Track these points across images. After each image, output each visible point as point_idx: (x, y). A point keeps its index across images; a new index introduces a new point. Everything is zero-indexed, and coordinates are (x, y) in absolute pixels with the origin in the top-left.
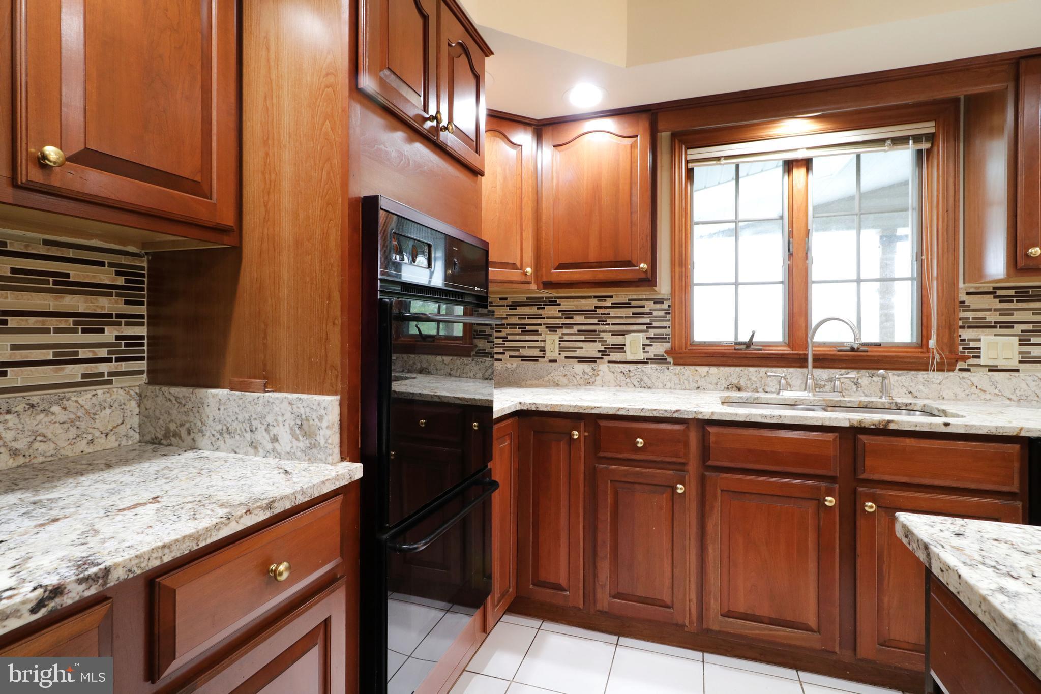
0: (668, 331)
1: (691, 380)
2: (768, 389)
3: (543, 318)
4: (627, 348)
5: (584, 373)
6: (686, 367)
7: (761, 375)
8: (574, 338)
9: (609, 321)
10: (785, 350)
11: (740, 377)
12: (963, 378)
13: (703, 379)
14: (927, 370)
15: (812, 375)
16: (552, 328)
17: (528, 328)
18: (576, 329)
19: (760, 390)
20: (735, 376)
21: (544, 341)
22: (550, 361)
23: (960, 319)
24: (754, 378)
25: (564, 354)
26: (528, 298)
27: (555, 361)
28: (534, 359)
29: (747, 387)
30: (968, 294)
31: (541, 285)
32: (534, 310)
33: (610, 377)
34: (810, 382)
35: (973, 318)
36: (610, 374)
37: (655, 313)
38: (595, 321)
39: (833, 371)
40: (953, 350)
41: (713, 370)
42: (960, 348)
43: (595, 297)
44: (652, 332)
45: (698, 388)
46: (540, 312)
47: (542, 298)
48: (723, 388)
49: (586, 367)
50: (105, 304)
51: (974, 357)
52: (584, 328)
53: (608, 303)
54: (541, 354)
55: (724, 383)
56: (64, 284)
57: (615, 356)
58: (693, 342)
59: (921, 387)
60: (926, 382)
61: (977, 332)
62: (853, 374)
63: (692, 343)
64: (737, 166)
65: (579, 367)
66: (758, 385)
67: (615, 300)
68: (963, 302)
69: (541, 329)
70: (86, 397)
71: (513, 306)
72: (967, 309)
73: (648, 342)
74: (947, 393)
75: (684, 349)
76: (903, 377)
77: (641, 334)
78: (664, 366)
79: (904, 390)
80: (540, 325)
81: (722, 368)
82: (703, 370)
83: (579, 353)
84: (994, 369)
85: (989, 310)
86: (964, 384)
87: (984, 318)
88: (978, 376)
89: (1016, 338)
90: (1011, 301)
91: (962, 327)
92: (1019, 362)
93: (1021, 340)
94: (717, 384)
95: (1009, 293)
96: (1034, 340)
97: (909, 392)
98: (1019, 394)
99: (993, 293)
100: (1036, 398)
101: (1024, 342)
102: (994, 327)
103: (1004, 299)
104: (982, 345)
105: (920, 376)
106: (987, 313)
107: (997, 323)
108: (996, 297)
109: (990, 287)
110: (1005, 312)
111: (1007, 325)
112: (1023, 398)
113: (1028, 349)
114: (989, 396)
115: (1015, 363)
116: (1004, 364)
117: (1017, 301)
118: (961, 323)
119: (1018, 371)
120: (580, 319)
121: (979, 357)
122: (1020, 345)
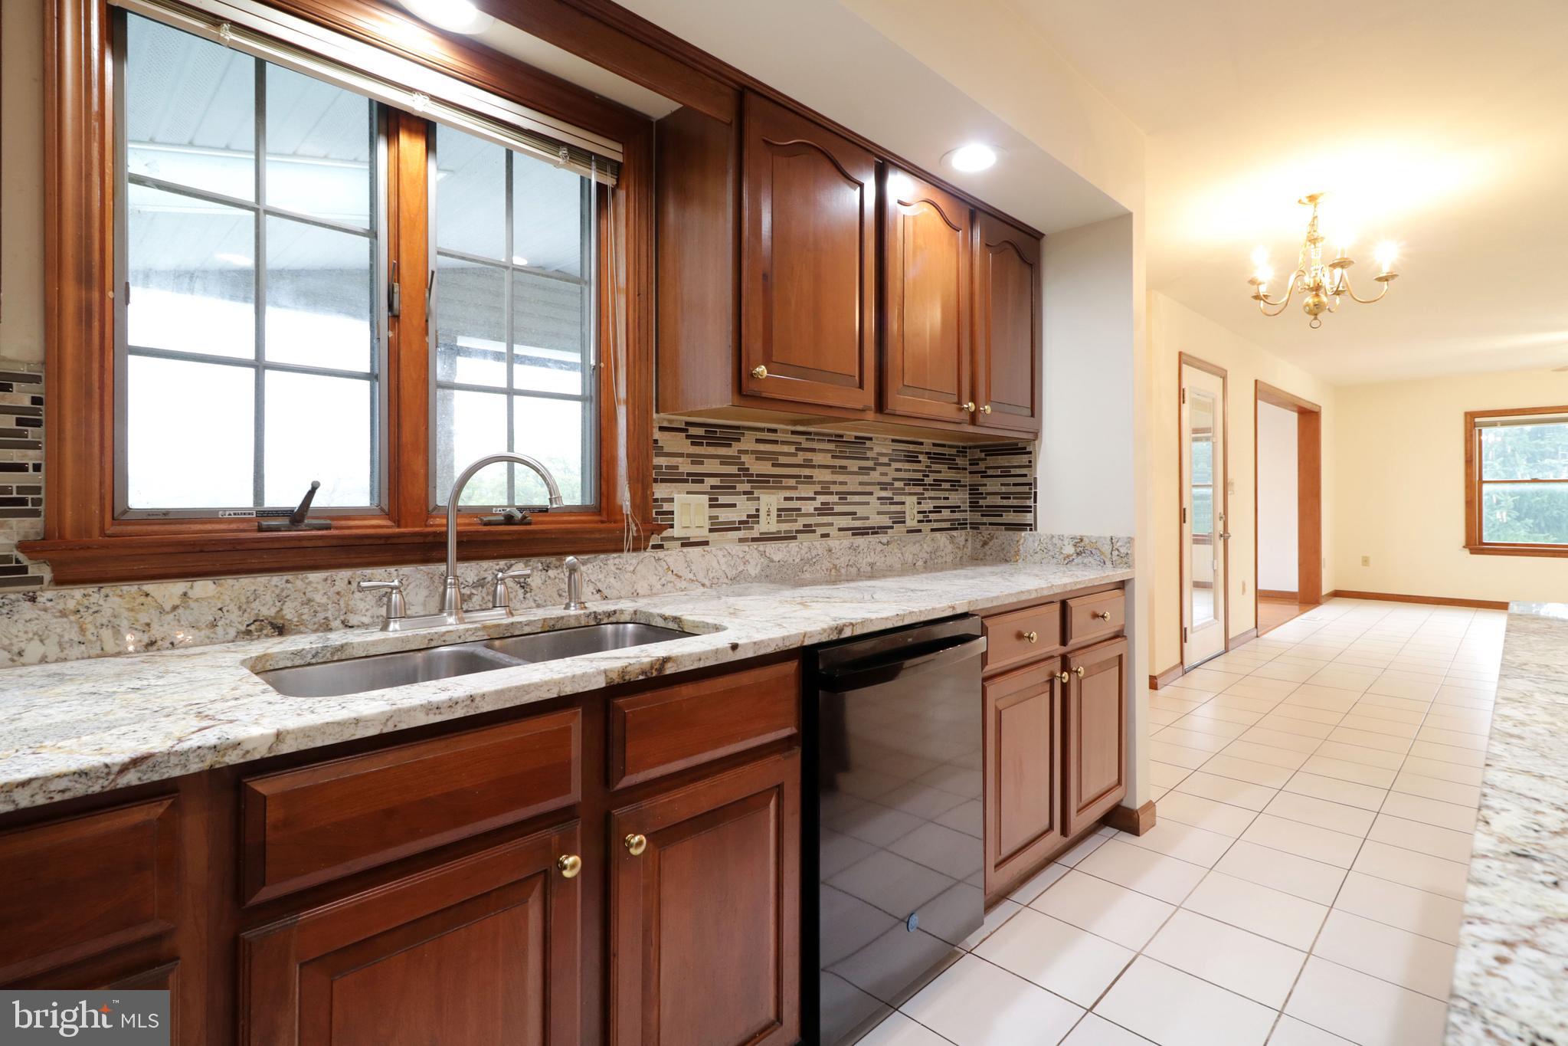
1: (125, 624)
2: (353, 620)
6: (107, 589)
7: (337, 588)
10: (383, 526)
11: (282, 599)
12: (659, 559)
13: (171, 616)
14: (620, 550)
15: (456, 577)
19: (336, 624)
20: (269, 598)
23: (654, 468)
24: (319, 598)
29: (302, 623)
30: (662, 429)
34: (451, 592)
35: (667, 467)
39: (485, 564)
40: (647, 516)
41: (203, 587)
42: (654, 513)
45: (152, 643)
48: (232, 632)
51: (668, 526)
55: (236, 620)
58: (127, 510)
59: (612, 580)
60: (618, 571)
61: (670, 488)
62: (519, 569)
63: (124, 516)
66: (329, 615)
68: (656, 441)
72: (661, 452)
74: (642, 587)
75: (96, 531)
76: (590, 566)
78: (15, 592)
84: (686, 543)
85: (681, 455)
86: (659, 568)
87: (677, 467)
88: (674, 556)
89: (706, 497)
90: (701, 444)
91: (656, 481)
92: (711, 530)
93: (711, 500)
94: (213, 625)
95: (700, 431)
96: (722, 500)
97: (599, 591)
98: (711, 575)
99: (686, 430)
100: (726, 581)
101: (714, 504)
102: (686, 481)
103: (696, 441)
104: (675, 507)
105: (611, 562)
106: (680, 460)
107: (689, 474)
108: (688, 437)
109: (682, 421)
110: (697, 459)
111: (698, 478)
112: (715, 581)
113: (716, 512)
114: (683, 584)
115: (705, 532)
116: (695, 534)
117: (707, 444)
118: (654, 474)
119: (710, 543)
121: (672, 526)
122: (710, 506)
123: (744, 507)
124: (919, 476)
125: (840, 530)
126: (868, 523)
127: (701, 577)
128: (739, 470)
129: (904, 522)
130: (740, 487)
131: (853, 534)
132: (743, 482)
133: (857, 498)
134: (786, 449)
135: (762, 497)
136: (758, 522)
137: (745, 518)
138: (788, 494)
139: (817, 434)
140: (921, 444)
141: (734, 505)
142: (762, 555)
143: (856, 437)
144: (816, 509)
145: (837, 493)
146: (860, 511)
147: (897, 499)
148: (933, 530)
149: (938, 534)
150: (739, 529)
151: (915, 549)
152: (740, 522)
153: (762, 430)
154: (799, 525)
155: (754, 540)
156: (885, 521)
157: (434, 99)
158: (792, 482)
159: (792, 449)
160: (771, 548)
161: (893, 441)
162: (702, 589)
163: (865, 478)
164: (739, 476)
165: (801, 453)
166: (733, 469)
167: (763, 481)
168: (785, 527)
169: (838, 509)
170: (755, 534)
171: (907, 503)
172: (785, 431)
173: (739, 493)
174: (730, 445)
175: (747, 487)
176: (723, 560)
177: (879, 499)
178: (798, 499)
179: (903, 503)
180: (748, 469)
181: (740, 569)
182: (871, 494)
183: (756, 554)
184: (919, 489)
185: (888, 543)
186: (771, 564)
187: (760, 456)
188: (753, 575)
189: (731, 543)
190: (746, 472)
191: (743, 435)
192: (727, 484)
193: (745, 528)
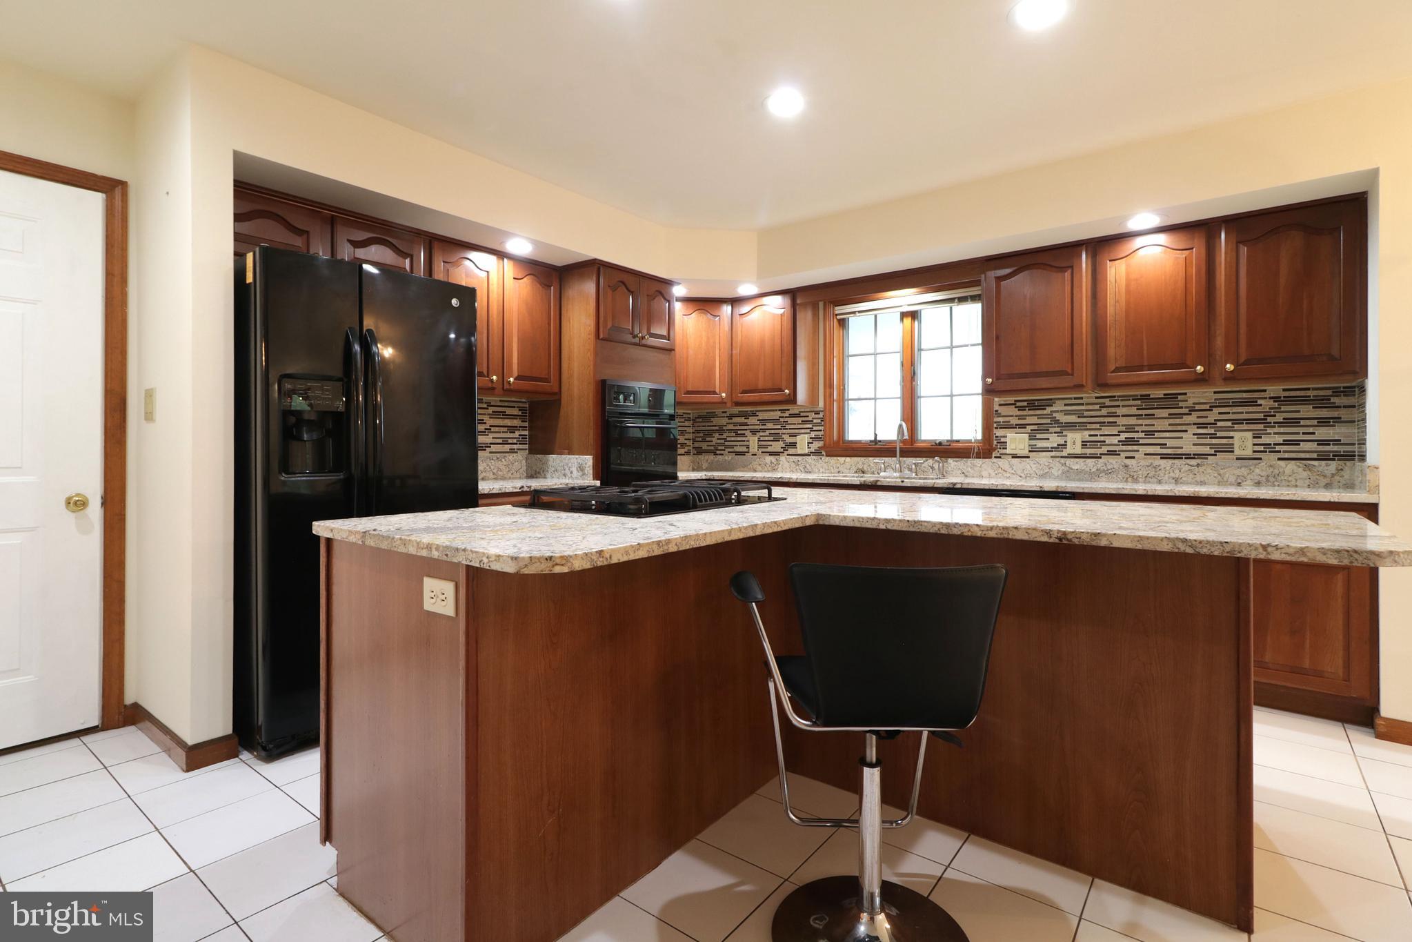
0: (822, 433)
3: (748, 425)
4: (798, 445)
5: (771, 463)
6: (832, 458)
8: (767, 438)
9: (788, 427)
10: (898, 446)
12: (994, 463)
14: (970, 457)
16: (754, 432)
17: (739, 432)
18: (768, 432)
19: (876, 473)
20: (861, 463)
21: (748, 441)
22: (753, 455)
23: (995, 422)
25: (761, 450)
26: (739, 412)
27: (756, 455)
28: (742, 454)
29: (868, 471)
30: (1000, 405)
31: (734, 404)
32: (742, 420)
33: (787, 465)
34: (897, 466)
35: (1003, 422)
36: (787, 463)
37: (815, 421)
38: (779, 427)
40: (990, 444)
41: (848, 459)
42: (995, 442)
43: (779, 410)
44: (813, 434)
46: (746, 421)
47: (747, 411)
49: (773, 459)
50: (515, 422)
51: (1003, 449)
52: (773, 431)
53: (787, 414)
54: (746, 450)
55: (854, 469)
56: (505, 416)
57: (791, 451)
58: (845, 440)
59: (970, 469)
60: (972, 466)
61: (1005, 431)
63: (844, 442)
64: (876, 316)
65: (769, 459)
67: (791, 412)
68: (996, 411)
69: (747, 433)
71: (730, 417)
72: (999, 415)
73: (811, 441)
74: (985, 473)
76: (959, 463)
77: (806, 436)
78: (819, 457)
80: (746, 430)
81: (853, 458)
82: (842, 459)
83: (770, 449)
84: (1015, 456)
85: (1012, 416)
86: (994, 467)
87: (1009, 422)
88: (1003, 463)
89: (1028, 435)
90: (1025, 410)
91: (996, 428)
92: (1030, 451)
93: (1029, 436)
94: (850, 469)
95: (1025, 404)
96: (1039, 436)
97: (963, 473)
98: (1026, 472)
99: (1015, 404)
100: (1036, 476)
101: (1032, 437)
102: (1015, 428)
103: (1021, 408)
104: (1007, 440)
105: (969, 462)
106: (1011, 418)
107: (1016, 425)
108: (1016, 407)
110: (1021, 417)
111: (1023, 426)
112: (1028, 475)
113: (1033, 442)
114: (1008, 475)
115: (1027, 452)
116: (1020, 453)
117: (1029, 410)
118: (995, 425)
119: (1028, 457)
120: (770, 425)
121: (1006, 449)
122: (1030, 439)
123: (1054, 440)
124: (1261, 416)
125: (1145, 454)
126: (1179, 451)
127: (1019, 472)
128: (1052, 421)
129: (1233, 452)
130: (1052, 430)
131: (1161, 458)
132: (1054, 427)
133: (1167, 435)
134: (1091, 407)
135: (1068, 434)
136: (1066, 448)
137: (1056, 446)
138: (1092, 433)
139: (1119, 396)
140: (1265, 391)
141: (1048, 439)
143: (1165, 395)
144: (1119, 441)
145: (1142, 432)
146: (1170, 443)
147: (1219, 434)
148: (1279, 459)
149: (1282, 463)
150: (1051, 451)
151: (1244, 471)
152: (1053, 448)
153: (1071, 399)
154: (1105, 449)
155: (1062, 457)
156: (1207, 450)
157: (909, 305)
158: (1098, 426)
159: (1097, 407)
160: (1068, 462)
161: (1215, 392)
162: (1019, 478)
163: (1178, 421)
164: (1051, 424)
165: (1105, 409)
166: (1048, 421)
167: (1071, 426)
168: (1088, 451)
169: (1141, 441)
170: (1064, 453)
171: (1235, 439)
172: (1088, 398)
173: (1051, 433)
174: (1045, 409)
175: (1058, 430)
176: (1033, 466)
177: (1194, 434)
178: (1101, 435)
179: (1232, 437)
180: (1059, 420)
181: (1046, 471)
182: (1186, 431)
183: (1058, 464)
184: (1261, 427)
185: (1198, 465)
186: (1071, 471)
187: (1067, 413)
188: (1056, 475)
189: (1044, 458)
190: (1057, 422)
191: (1055, 403)
192: (1043, 429)
193: (1055, 451)
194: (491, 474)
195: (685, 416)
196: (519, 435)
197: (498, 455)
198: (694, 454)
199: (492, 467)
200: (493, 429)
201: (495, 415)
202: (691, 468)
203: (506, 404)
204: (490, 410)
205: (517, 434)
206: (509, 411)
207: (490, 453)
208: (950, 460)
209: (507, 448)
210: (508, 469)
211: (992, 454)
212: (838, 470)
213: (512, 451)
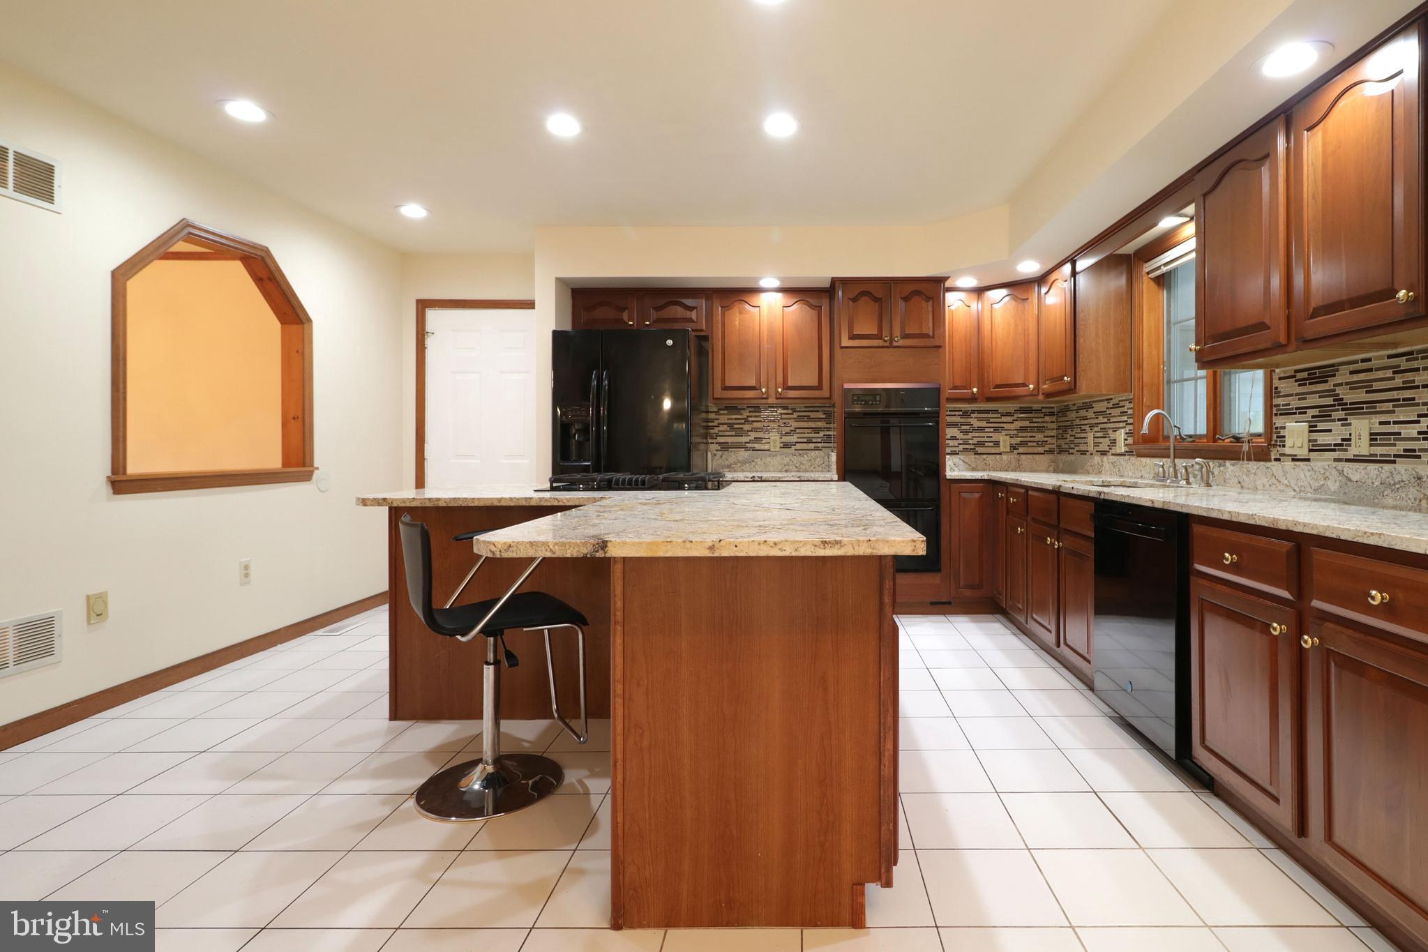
0: (1133, 426)
3: (1087, 419)
4: (1118, 443)
8: (1099, 434)
9: (1113, 420)
12: (1268, 468)
14: (1239, 459)
15: (1174, 464)
16: (1091, 427)
17: (1082, 427)
18: (1100, 427)
21: (1088, 438)
22: (1089, 454)
23: (1275, 406)
25: (1095, 449)
26: (1083, 403)
27: (1092, 454)
28: (1086, 452)
30: (1280, 379)
32: (1085, 412)
33: (1103, 466)
34: (1170, 470)
35: (1283, 405)
36: (1108, 464)
37: (1130, 411)
38: (1105, 420)
40: (1270, 439)
42: (1275, 435)
44: (1127, 428)
47: (1086, 403)
49: (1099, 458)
50: (820, 424)
51: (1282, 446)
52: (1102, 426)
53: (1111, 404)
54: (1087, 448)
56: (810, 419)
57: (1115, 450)
61: (1285, 419)
65: (1097, 459)
67: (1114, 401)
68: (1276, 388)
69: (1087, 428)
70: (813, 454)
71: (1078, 410)
72: (1280, 395)
73: (1126, 437)
74: (1259, 484)
77: (1123, 430)
78: (1129, 458)
79: (1236, 481)
80: (1086, 425)
82: (1144, 461)
83: (1101, 448)
84: (1292, 458)
85: (1291, 395)
86: (1268, 474)
87: (1289, 404)
89: (1308, 424)
90: (1305, 384)
91: (1276, 415)
92: (1310, 450)
93: (1310, 426)
95: (1305, 375)
96: (1321, 426)
97: (1239, 482)
98: (1300, 484)
99: (1294, 376)
100: (1310, 490)
101: (1312, 428)
102: (1295, 413)
103: (1301, 382)
104: (1286, 432)
106: (1291, 398)
107: (1297, 409)
108: (1296, 381)
109: (1291, 370)
110: (1302, 396)
111: (1302, 410)
112: (1303, 489)
113: (1314, 436)
114: (1282, 487)
115: (1306, 452)
116: (1299, 453)
117: (1310, 384)
118: (1274, 411)
119: (1308, 460)
120: (1101, 419)
121: (1284, 446)
122: (1310, 431)
123: (1337, 433)
127: (1293, 483)
128: (1334, 400)
130: (1335, 415)
132: (1338, 410)
134: (1381, 374)
135: (1354, 422)
136: (1351, 445)
137: (1340, 441)
138: (1384, 418)
139: (1418, 352)
141: (1330, 431)
142: (1340, 474)
144: (1419, 433)
150: (1334, 450)
152: (1335, 445)
153: (1357, 362)
154: (1400, 447)
155: (1344, 461)
158: (1390, 406)
159: (1389, 373)
160: (1349, 468)
162: (1293, 493)
164: (1334, 405)
165: (1400, 375)
166: (1330, 401)
167: (1357, 408)
168: (1379, 451)
172: (1378, 358)
173: (1334, 421)
174: (1327, 381)
176: (1308, 474)
178: (1396, 423)
180: (1342, 399)
181: (1321, 483)
183: (1334, 472)
187: (1353, 386)
188: (1333, 490)
189: (1323, 462)
190: (1340, 401)
191: (1338, 370)
192: (1324, 414)
193: (1339, 450)
194: (794, 468)
195: (1044, 410)
196: (824, 435)
197: (801, 452)
198: (1058, 453)
199: (795, 462)
200: (798, 431)
201: (800, 419)
202: (1051, 469)
203: (811, 409)
204: (795, 415)
205: (821, 434)
206: (813, 415)
207: (796, 450)
208: (1228, 463)
209: (812, 446)
210: (810, 464)
211: (1270, 455)
212: (1140, 474)
213: (817, 449)
